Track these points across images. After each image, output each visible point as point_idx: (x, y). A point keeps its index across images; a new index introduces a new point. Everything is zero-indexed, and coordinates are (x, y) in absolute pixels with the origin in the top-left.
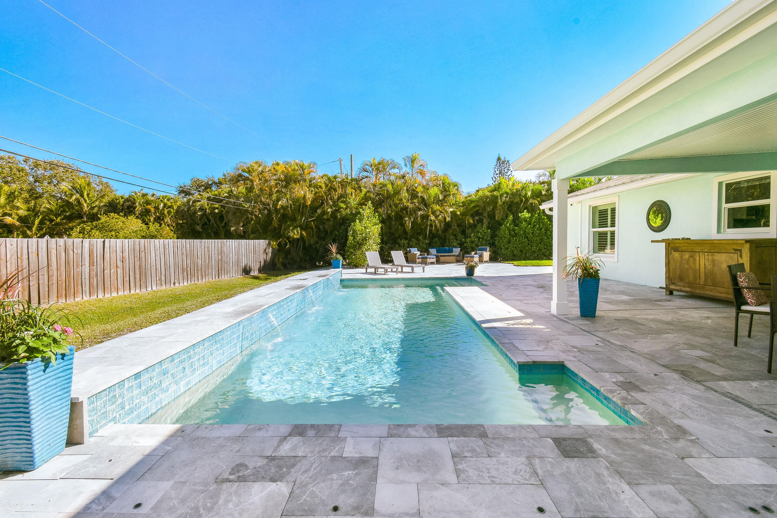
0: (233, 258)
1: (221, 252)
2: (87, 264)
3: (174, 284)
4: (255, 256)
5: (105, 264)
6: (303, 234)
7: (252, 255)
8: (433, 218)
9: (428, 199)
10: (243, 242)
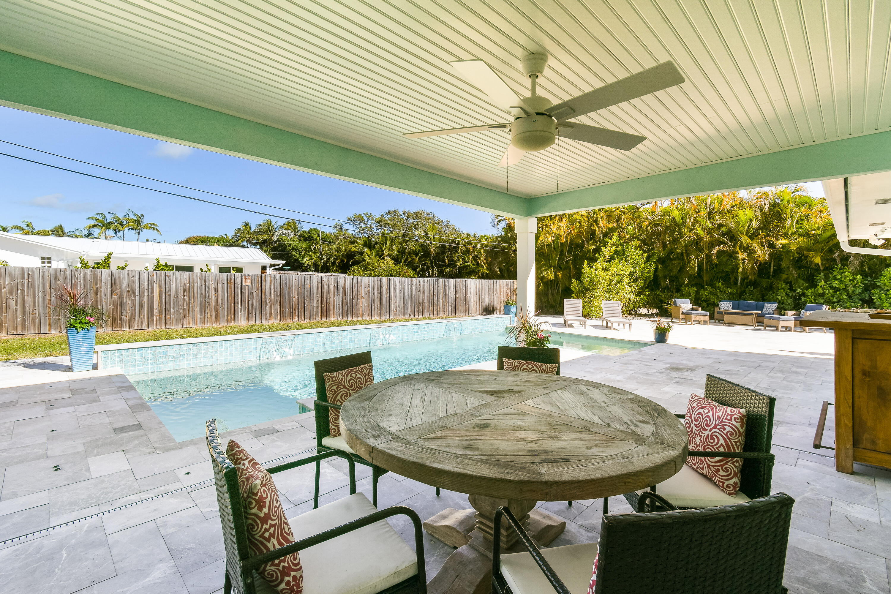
0: (472, 296)
1: (459, 291)
2: (341, 295)
3: (410, 316)
4: (501, 296)
5: (354, 295)
6: (558, 275)
7: (498, 295)
8: (741, 255)
9: (736, 227)
10: (486, 281)
